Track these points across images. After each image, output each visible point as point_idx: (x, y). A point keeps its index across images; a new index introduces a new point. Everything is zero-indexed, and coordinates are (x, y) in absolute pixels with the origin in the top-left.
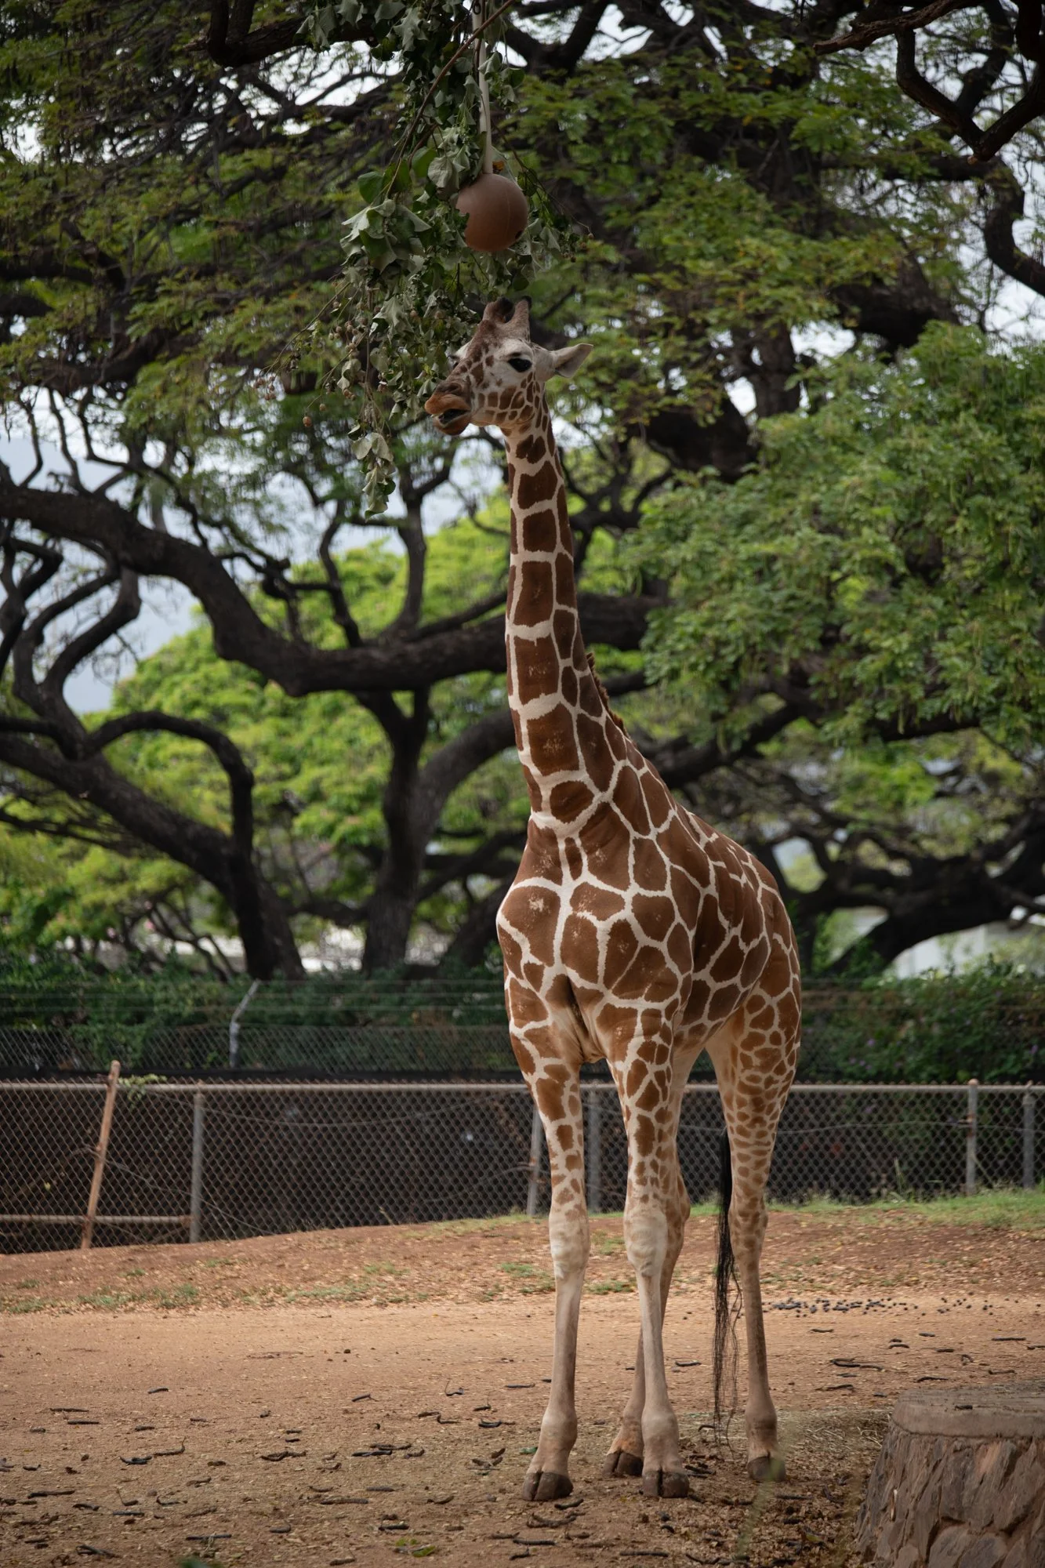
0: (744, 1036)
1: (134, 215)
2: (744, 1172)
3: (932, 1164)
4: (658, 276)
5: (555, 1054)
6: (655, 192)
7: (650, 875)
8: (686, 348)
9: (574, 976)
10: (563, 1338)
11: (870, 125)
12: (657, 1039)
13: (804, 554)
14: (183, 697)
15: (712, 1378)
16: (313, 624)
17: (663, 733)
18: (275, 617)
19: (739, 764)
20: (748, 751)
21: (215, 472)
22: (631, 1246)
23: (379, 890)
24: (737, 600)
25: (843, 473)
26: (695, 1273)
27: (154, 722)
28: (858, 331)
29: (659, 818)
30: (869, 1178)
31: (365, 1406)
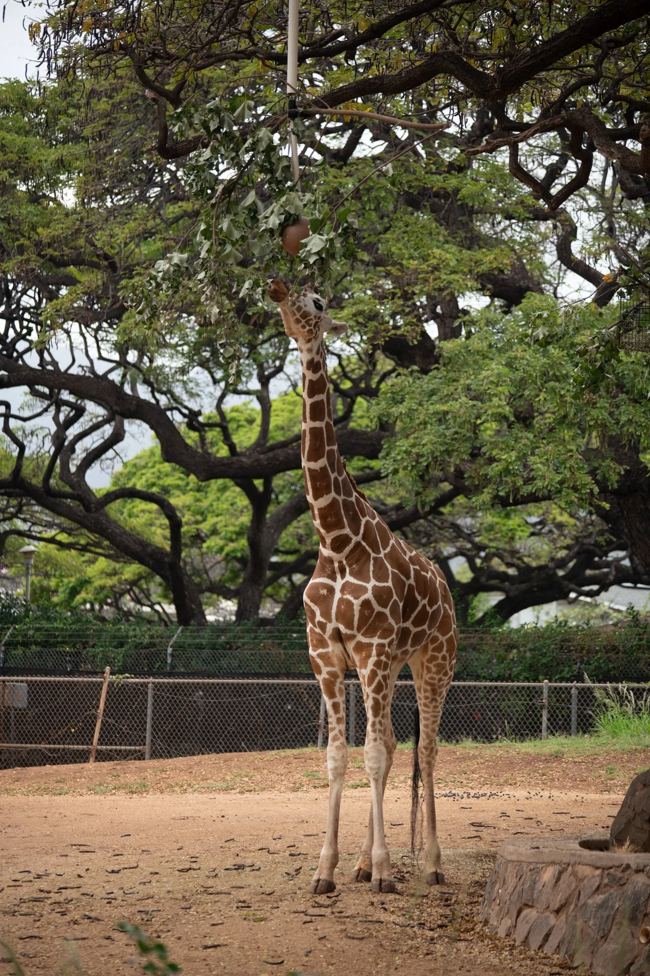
0: (428, 656)
1: (122, 233)
2: (426, 726)
3: (525, 723)
4: (389, 268)
5: (333, 665)
6: (388, 225)
7: (381, 575)
8: (403, 305)
9: (342, 628)
10: (333, 811)
11: (498, 191)
12: (383, 658)
13: (462, 410)
14: (147, 481)
15: (410, 831)
16: (213, 444)
17: (391, 501)
18: (195, 441)
19: (430, 517)
20: (435, 511)
21: (163, 366)
22: (368, 764)
23: (244, 580)
24: (428, 434)
25: (482, 369)
26: (402, 778)
27: (131, 494)
28: (492, 297)
29: (385, 545)
30: (492, 730)
31: (231, 844)
